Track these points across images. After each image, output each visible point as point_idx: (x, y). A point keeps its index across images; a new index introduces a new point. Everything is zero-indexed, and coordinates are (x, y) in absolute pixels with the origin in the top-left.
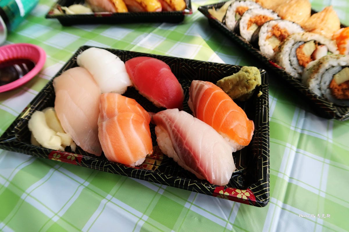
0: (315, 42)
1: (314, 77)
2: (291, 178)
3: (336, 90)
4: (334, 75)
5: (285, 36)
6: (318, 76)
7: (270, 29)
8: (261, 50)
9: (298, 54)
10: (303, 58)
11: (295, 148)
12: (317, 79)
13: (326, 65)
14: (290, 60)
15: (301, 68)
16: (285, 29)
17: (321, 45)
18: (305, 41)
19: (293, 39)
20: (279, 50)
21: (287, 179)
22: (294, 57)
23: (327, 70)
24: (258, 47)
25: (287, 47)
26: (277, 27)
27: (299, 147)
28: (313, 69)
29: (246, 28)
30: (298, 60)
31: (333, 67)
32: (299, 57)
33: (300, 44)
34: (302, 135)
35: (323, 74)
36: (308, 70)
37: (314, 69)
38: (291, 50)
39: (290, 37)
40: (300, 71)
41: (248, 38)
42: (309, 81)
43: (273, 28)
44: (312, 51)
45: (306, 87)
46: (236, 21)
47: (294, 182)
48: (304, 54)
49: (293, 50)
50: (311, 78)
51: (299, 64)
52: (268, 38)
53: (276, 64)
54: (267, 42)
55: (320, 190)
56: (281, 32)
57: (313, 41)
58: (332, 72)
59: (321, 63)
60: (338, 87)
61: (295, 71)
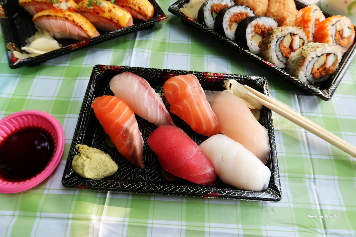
0: (291, 34)
1: (302, 70)
2: (310, 154)
4: (314, 64)
5: (265, 31)
6: (304, 68)
7: (253, 29)
9: (281, 49)
10: (285, 51)
12: (304, 71)
13: (309, 59)
14: (277, 56)
15: (285, 58)
16: (263, 25)
17: (295, 36)
18: (284, 35)
19: (276, 37)
20: (264, 45)
21: (308, 157)
22: (279, 52)
23: (310, 62)
25: (273, 45)
26: (258, 26)
29: (229, 29)
30: (282, 53)
31: (313, 58)
32: (282, 51)
33: (281, 39)
35: (307, 65)
36: (292, 62)
37: (299, 63)
38: (276, 47)
39: (274, 36)
40: (285, 62)
41: (232, 38)
42: (298, 73)
43: (255, 27)
44: (290, 42)
47: (313, 157)
48: (285, 47)
49: (278, 46)
50: (298, 70)
51: (283, 56)
52: (253, 37)
53: (268, 62)
54: (253, 41)
55: (329, 155)
56: (261, 29)
57: (289, 34)
58: (312, 62)
59: (305, 58)
60: (317, 71)
61: (281, 63)
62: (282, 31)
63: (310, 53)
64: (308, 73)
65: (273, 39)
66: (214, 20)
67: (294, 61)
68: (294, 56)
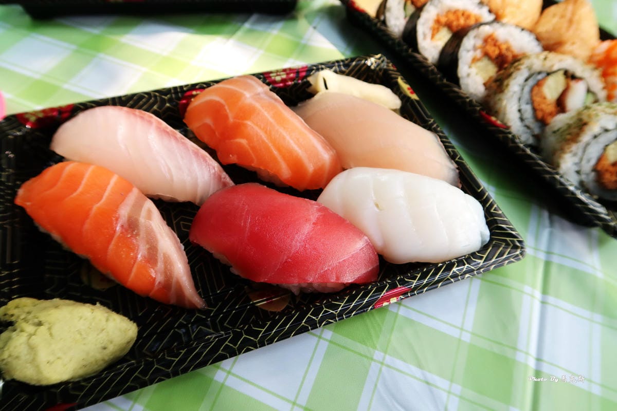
0: (566, 73)
1: (571, 151)
2: (539, 360)
3: (608, 175)
4: (607, 146)
5: (507, 57)
6: (578, 149)
7: (479, 43)
8: (463, 86)
9: (534, 98)
10: (543, 106)
11: (538, 294)
12: (575, 155)
14: (520, 111)
15: (540, 124)
16: (506, 42)
17: (576, 80)
18: (549, 71)
19: (527, 67)
20: (497, 85)
21: (532, 363)
22: (527, 103)
23: (595, 137)
24: (456, 80)
25: (516, 85)
26: (493, 39)
27: (545, 291)
28: (567, 132)
29: (429, 36)
30: (535, 110)
31: (606, 130)
32: (536, 104)
33: (540, 77)
34: (548, 264)
35: (588, 144)
36: (554, 132)
37: (570, 134)
38: (523, 89)
39: (521, 64)
40: (537, 131)
41: (433, 58)
42: (560, 157)
43: (486, 41)
44: (560, 89)
45: (555, 171)
46: (406, 17)
47: (545, 369)
48: (545, 98)
49: (527, 89)
50: (562, 150)
51: (535, 117)
52: (475, 60)
53: (493, 119)
54: (474, 70)
55: (590, 381)
56: (500, 49)
57: (561, 73)
58: (603, 140)
59: (585, 124)
60: (612, 169)
61: (529, 131)
62: (545, 59)
63: (602, 115)
64: (587, 167)
65: (519, 69)
66: (407, 18)
67: (558, 130)
68: (560, 121)
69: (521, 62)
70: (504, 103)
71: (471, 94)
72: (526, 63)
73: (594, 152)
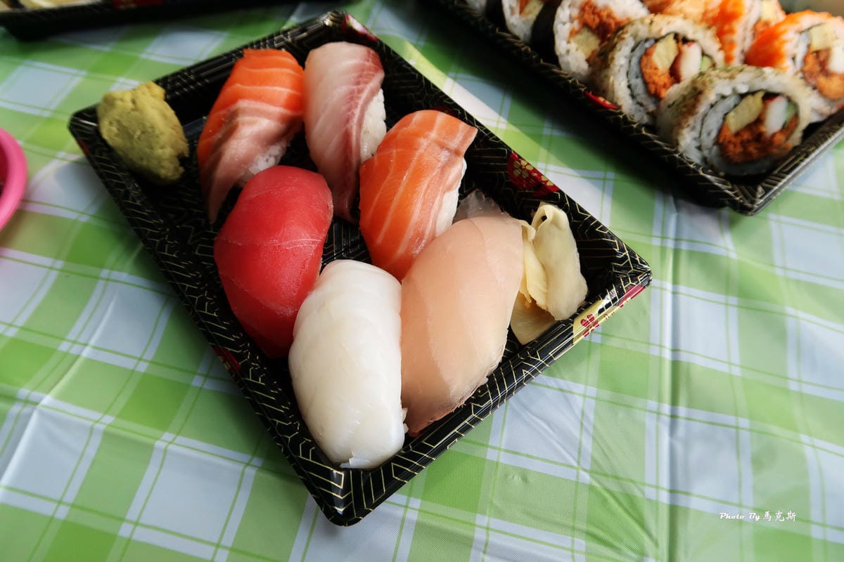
0: (676, 36)
1: (688, 126)
2: (675, 350)
3: (731, 147)
4: (726, 114)
5: (610, 24)
6: (695, 122)
7: (576, 12)
8: (562, 66)
9: (644, 70)
10: (656, 78)
11: (669, 286)
12: (693, 129)
13: (711, 97)
14: (629, 87)
15: (654, 99)
16: (606, 7)
17: (689, 43)
18: (657, 37)
19: (632, 35)
20: (601, 60)
21: (667, 355)
22: (637, 77)
23: (712, 106)
24: (554, 59)
25: (622, 57)
26: (591, 7)
27: (675, 281)
28: (682, 105)
29: (517, 10)
30: (646, 83)
31: (723, 97)
32: (647, 77)
33: (647, 45)
34: (677, 252)
35: (706, 115)
36: (669, 106)
37: (685, 106)
38: (630, 62)
39: (627, 32)
40: (652, 108)
41: (525, 35)
42: (678, 134)
43: (583, 9)
44: (672, 58)
45: (674, 150)
47: (684, 357)
48: (656, 69)
49: (635, 60)
50: (680, 126)
51: (648, 91)
52: (573, 33)
53: (601, 99)
54: (573, 46)
55: (730, 364)
56: (599, 15)
57: (671, 37)
58: (721, 108)
59: (701, 93)
60: (734, 140)
61: (642, 108)
62: (652, 22)
63: (717, 81)
64: (708, 141)
65: (623, 39)
67: (674, 103)
68: (673, 93)
69: (625, 30)
70: (612, 79)
71: (574, 73)
72: (630, 30)
73: (713, 123)
